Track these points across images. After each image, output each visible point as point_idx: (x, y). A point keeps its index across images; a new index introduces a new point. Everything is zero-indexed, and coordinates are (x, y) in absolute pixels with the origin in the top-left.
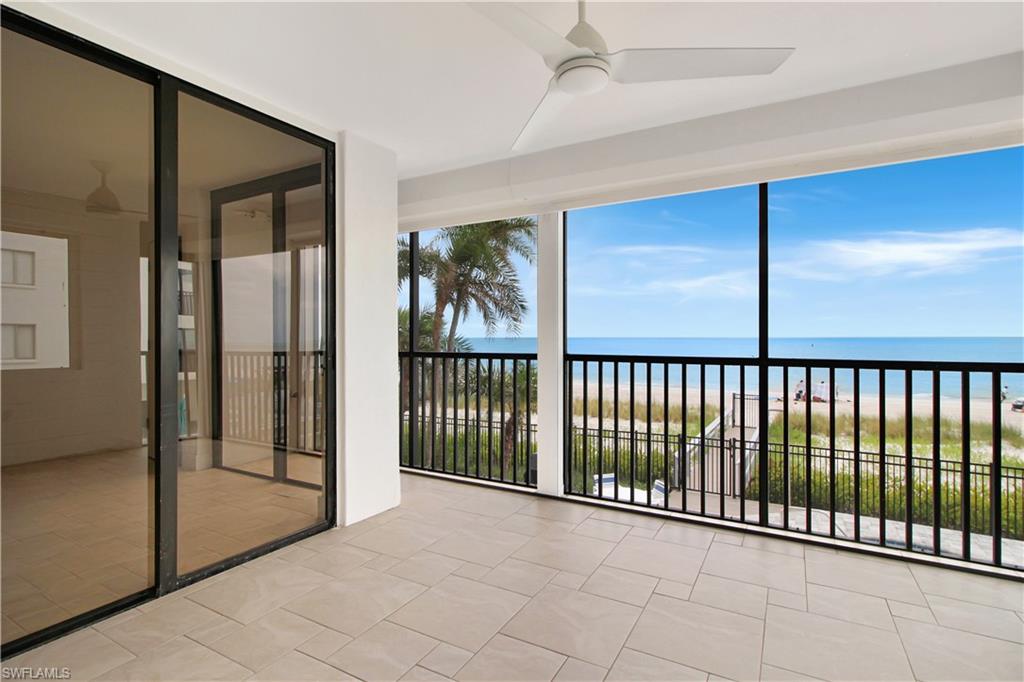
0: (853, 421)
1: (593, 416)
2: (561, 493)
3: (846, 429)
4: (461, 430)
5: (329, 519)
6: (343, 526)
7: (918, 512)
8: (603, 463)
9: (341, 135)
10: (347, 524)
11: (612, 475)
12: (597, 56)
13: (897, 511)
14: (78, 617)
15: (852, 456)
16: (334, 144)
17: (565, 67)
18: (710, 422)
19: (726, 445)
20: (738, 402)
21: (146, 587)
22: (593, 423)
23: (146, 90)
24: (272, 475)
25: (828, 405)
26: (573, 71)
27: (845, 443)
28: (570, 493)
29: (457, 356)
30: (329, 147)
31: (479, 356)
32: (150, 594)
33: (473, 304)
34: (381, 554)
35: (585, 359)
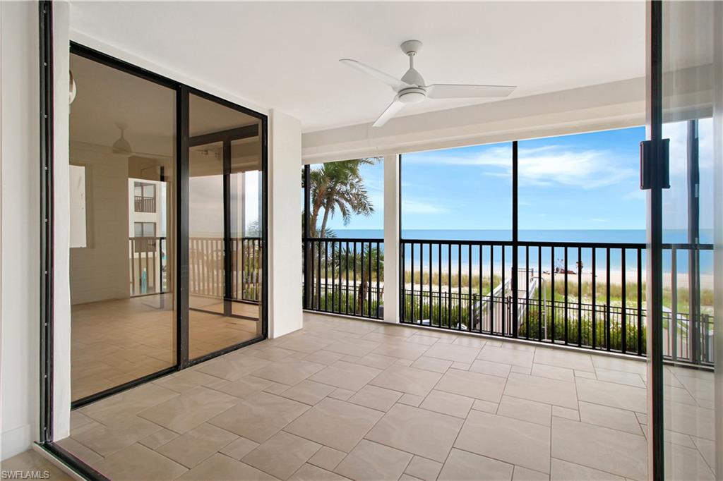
0: (591, 286)
1: (417, 283)
2: (398, 322)
3: (588, 292)
4: (330, 291)
5: (264, 334)
6: (272, 338)
7: (628, 344)
8: (423, 313)
9: (271, 111)
10: (275, 337)
11: (428, 321)
12: (419, 87)
13: (615, 344)
14: (144, 378)
15: (591, 308)
16: (267, 117)
17: (403, 92)
18: (496, 287)
19: (506, 301)
21: (172, 366)
22: (417, 287)
23: (172, 93)
24: (223, 312)
25: (577, 276)
26: (407, 95)
27: (587, 300)
28: (403, 322)
29: (327, 240)
30: (264, 118)
31: (341, 240)
32: (175, 369)
33: (336, 206)
34: (297, 352)
35: (412, 242)
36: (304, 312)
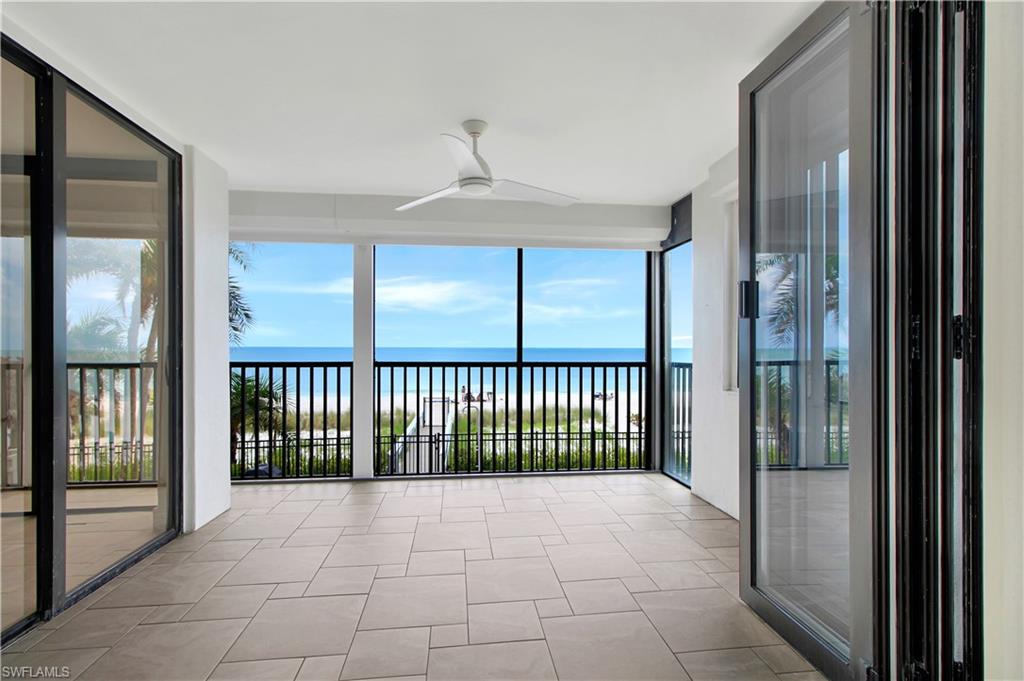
2: (372, 476)
5: (177, 527)
6: (191, 532)
9: (187, 149)
10: (196, 528)
16: (180, 156)
20: (428, 404)
21: (29, 614)
30: (176, 159)
36: (232, 484)
